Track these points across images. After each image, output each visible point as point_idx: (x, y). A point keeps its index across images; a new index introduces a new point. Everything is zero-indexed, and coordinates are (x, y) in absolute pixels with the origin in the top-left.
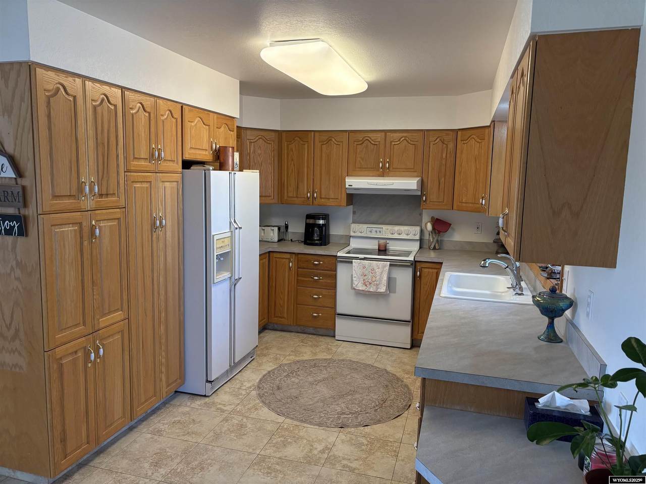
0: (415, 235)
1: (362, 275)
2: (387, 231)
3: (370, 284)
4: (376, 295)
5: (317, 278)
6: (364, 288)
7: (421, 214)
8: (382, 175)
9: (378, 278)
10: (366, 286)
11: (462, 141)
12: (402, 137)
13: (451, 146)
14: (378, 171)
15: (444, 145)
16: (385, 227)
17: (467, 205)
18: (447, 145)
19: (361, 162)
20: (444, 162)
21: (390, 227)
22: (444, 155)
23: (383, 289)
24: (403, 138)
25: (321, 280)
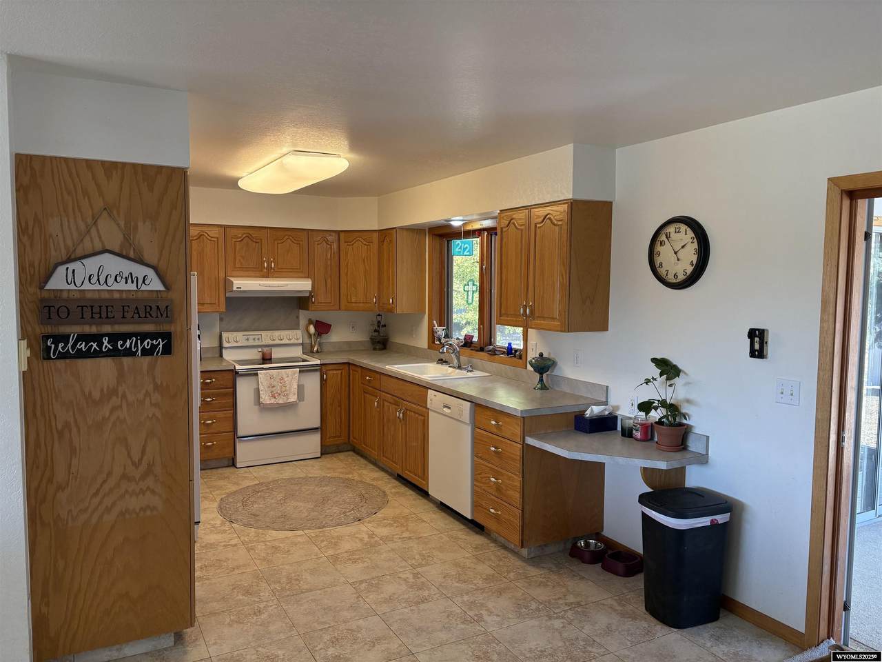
0: (297, 339)
1: (269, 387)
2: (267, 337)
3: (279, 394)
4: (287, 407)
5: (209, 399)
6: (273, 401)
7: (298, 317)
8: (266, 276)
9: (287, 388)
10: (275, 398)
11: (345, 242)
12: (285, 236)
13: (335, 246)
14: (262, 271)
15: (328, 246)
16: (264, 334)
17: (358, 305)
18: (331, 245)
19: (242, 260)
20: (329, 263)
21: (269, 333)
22: (329, 256)
23: (293, 398)
24: (287, 237)
25: (214, 402)
